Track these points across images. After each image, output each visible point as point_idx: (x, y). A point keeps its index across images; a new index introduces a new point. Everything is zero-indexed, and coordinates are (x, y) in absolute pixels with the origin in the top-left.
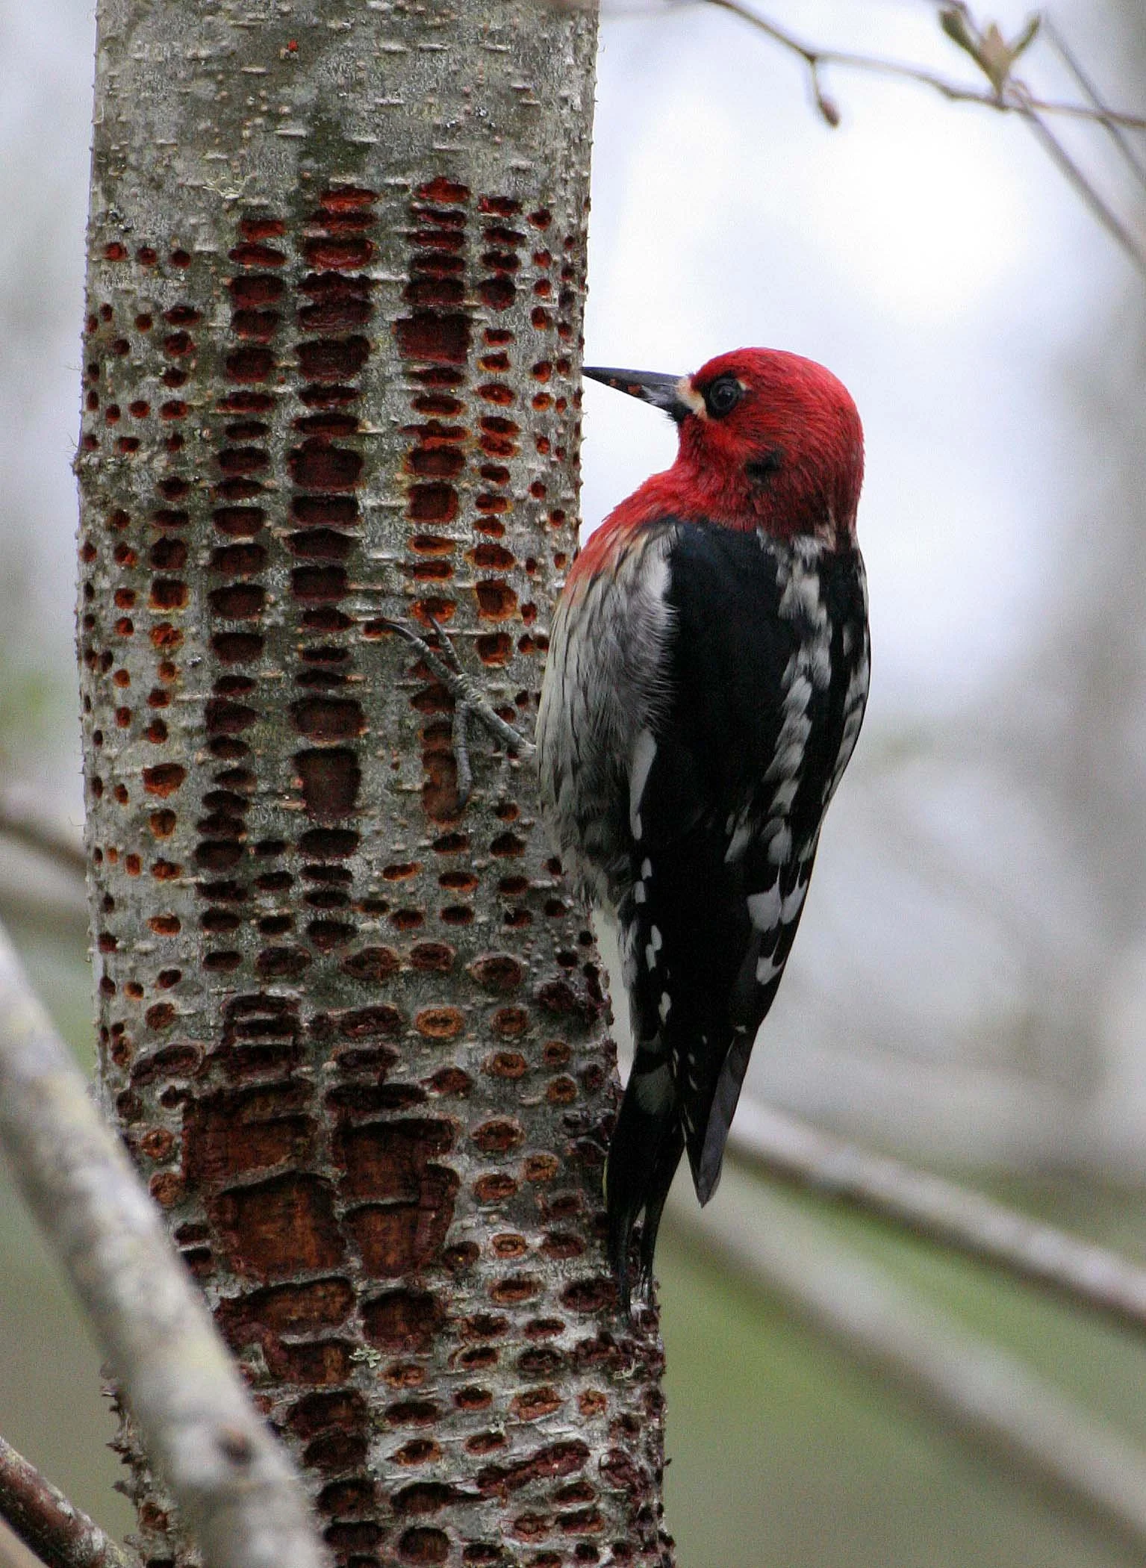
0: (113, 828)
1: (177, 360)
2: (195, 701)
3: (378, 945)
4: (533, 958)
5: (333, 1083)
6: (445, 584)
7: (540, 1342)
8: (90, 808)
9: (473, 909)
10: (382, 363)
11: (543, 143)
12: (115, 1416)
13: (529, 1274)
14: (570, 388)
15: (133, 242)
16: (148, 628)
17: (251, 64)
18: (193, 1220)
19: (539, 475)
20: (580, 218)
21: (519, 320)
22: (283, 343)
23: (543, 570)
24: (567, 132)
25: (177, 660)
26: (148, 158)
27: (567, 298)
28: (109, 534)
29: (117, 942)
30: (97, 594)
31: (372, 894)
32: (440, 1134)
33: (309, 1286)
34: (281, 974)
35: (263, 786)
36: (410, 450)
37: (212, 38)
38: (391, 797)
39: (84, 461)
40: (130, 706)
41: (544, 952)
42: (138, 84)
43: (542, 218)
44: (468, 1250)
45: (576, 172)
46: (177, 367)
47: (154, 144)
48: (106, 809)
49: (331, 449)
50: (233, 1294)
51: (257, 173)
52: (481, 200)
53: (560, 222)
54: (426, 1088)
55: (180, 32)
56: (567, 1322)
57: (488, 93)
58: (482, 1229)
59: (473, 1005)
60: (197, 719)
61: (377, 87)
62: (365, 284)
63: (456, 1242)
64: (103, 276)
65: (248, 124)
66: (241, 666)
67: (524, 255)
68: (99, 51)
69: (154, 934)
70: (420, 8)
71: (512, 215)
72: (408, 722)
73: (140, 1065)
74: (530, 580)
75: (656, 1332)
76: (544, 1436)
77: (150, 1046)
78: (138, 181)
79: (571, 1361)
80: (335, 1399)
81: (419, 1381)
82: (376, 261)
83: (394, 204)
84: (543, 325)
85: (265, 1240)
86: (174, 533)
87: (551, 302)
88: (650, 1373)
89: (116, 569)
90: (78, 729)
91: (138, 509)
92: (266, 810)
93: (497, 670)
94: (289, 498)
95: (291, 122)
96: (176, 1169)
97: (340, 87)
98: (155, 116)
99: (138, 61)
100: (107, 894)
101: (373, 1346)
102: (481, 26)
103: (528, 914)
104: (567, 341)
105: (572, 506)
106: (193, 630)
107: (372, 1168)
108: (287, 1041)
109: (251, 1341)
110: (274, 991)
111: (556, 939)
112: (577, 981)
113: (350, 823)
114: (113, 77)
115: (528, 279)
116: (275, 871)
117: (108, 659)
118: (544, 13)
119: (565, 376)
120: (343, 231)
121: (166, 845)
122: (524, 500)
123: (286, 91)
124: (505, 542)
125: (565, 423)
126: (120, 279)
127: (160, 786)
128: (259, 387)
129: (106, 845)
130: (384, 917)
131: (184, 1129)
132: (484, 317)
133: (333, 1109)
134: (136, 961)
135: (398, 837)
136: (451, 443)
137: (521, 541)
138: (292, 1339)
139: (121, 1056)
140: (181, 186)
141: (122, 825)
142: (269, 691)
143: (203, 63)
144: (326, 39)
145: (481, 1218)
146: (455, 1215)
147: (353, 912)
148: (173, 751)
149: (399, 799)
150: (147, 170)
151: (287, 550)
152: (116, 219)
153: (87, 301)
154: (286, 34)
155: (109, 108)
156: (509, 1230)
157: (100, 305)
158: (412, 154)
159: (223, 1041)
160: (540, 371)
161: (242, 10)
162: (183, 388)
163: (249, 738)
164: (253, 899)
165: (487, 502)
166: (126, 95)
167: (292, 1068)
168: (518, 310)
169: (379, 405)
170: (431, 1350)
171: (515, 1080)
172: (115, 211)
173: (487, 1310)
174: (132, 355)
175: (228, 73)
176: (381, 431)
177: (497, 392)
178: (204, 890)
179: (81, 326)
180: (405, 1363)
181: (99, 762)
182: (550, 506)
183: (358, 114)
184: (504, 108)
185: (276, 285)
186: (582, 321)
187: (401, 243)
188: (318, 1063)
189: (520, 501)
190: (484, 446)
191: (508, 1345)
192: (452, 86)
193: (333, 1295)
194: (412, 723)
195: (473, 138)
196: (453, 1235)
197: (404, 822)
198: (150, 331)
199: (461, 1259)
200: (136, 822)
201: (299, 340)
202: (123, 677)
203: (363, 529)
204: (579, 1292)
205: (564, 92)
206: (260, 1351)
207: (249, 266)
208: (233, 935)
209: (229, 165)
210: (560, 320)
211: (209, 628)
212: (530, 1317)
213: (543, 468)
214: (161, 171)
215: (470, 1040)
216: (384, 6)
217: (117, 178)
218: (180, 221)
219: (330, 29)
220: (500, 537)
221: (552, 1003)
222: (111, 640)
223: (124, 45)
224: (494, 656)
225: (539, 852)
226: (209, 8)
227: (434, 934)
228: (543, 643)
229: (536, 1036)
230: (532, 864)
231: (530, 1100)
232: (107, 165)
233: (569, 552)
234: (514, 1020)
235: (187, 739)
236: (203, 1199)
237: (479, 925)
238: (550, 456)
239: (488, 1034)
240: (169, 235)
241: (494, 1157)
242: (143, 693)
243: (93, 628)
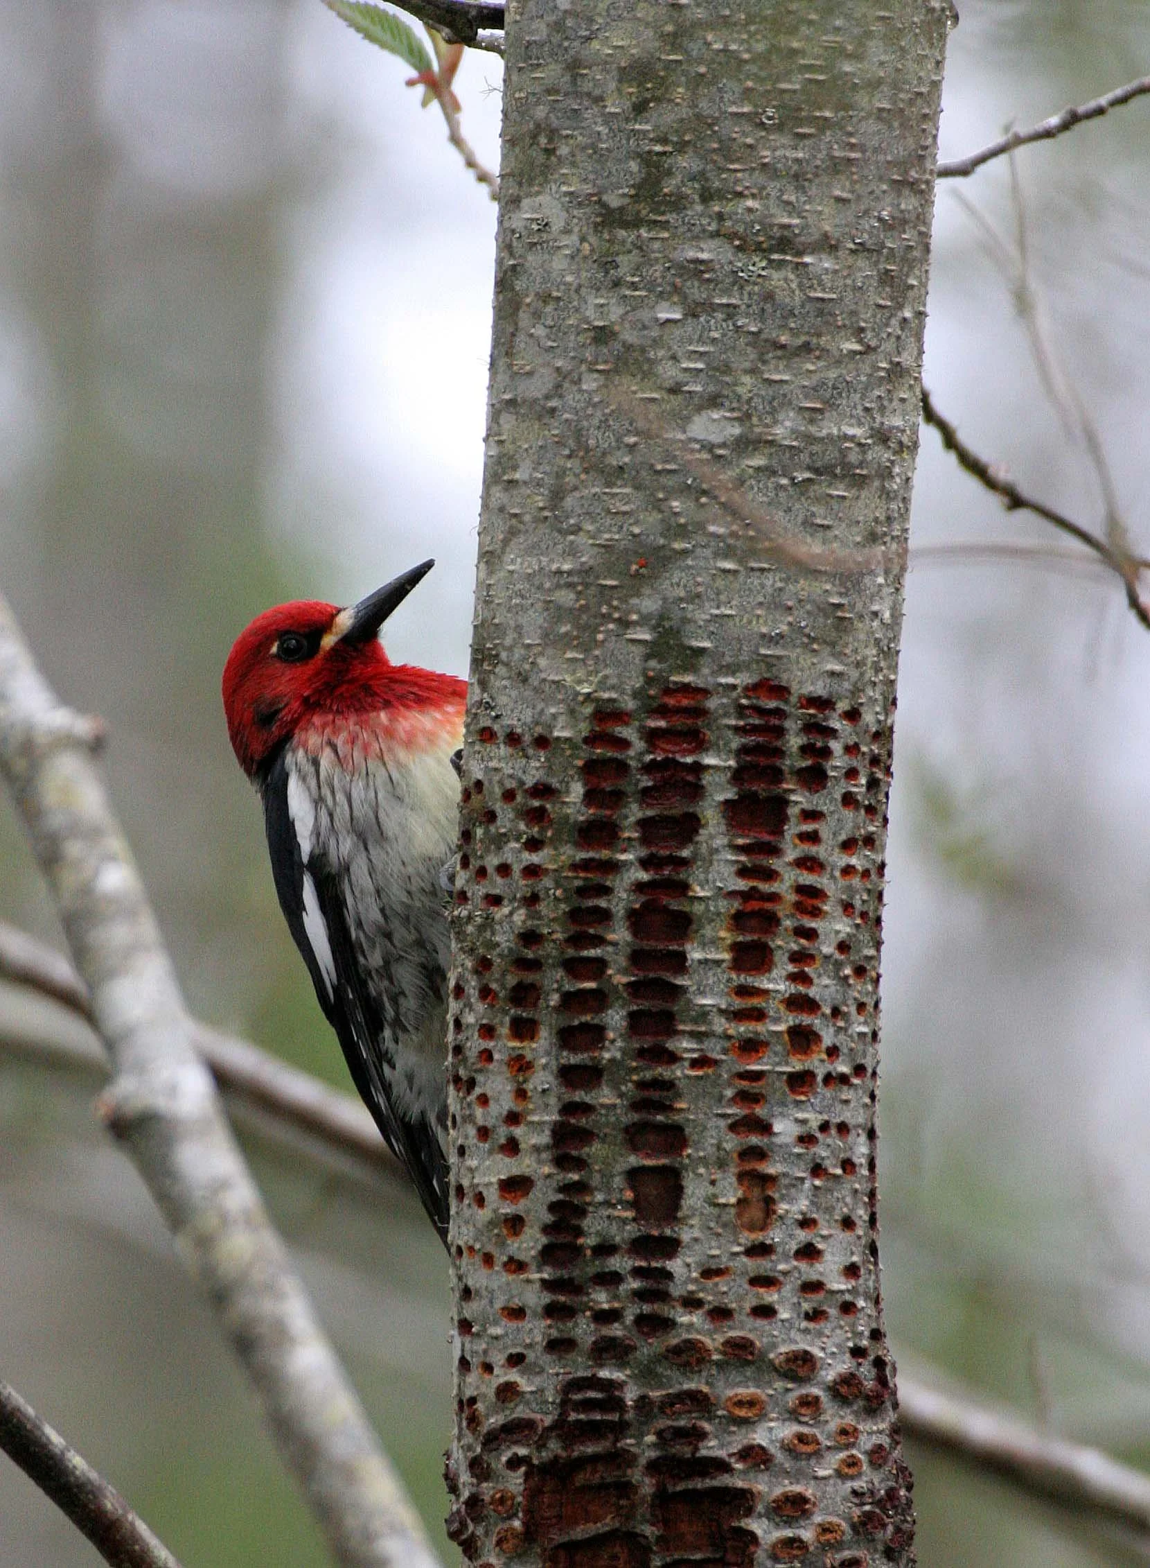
0: (471, 1229)
1: (536, 829)
2: (544, 1123)
3: (694, 1336)
4: (828, 1351)
5: (652, 1454)
6: (760, 1027)
9: (776, 1307)
10: (712, 837)
11: (856, 651)
14: (874, 861)
15: (502, 726)
16: (505, 1057)
17: (605, 578)
19: (845, 935)
20: (887, 715)
21: (831, 802)
22: (626, 817)
23: (845, 1016)
24: (877, 641)
25: (529, 1086)
26: (517, 656)
27: (873, 784)
28: (475, 977)
29: (472, 1327)
30: (465, 1028)
31: (692, 1292)
32: (742, 1501)
34: (610, 1359)
35: (599, 1197)
36: (733, 911)
37: (574, 555)
38: (709, 1210)
40: (489, 1125)
41: (838, 1346)
42: (510, 592)
43: (853, 715)
45: (884, 676)
46: (536, 836)
47: (523, 644)
48: (465, 1213)
49: (665, 910)
51: (608, 671)
52: (800, 698)
53: (869, 718)
54: (733, 1460)
55: (547, 549)
57: (808, 607)
59: (775, 1389)
60: (544, 1138)
61: (713, 600)
62: (698, 768)
64: (475, 756)
65: (602, 629)
66: (583, 1093)
67: (836, 746)
68: (479, 562)
69: (504, 1321)
70: (751, 533)
71: (827, 712)
72: (725, 1145)
73: (489, 1433)
74: (834, 1025)
77: (498, 1417)
78: (507, 675)
82: (707, 750)
83: (725, 701)
84: (852, 806)
86: (530, 977)
87: (859, 787)
89: (480, 1007)
91: (500, 955)
92: (601, 1218)
93: (803, 1102)
94: (629, 950)
95: (638, 628)
96: (517, 1524)
97: (681, 599)
98: (523, 620)
99: (512, 572)
100: (466, 1286)
103: (824, 1312)
104: (872, 821)
105: (873, 962)
106: (544, 1061)
107: (684, 1527)
108: (615, 1417)
110: (604, 1374)
111: (849, 1335)
112: (866, 1371)
113: (672, 1228)
114: (490, 585)
115: (839, 767)
116: (607, 1270)
117: (471, 1084)
118: (858, 539)
119: (869, 850)
120: (680, 722)
121: (516, 1245)
122: (831, 956)
123: (635, 601)
124: (813, 992)
125: (869, 891)
126: (491, 759)
127: (513, 1195)
128: (605, 854)
129: (466, 1243)
130: (700, 1312)
131: (524, 1490)
132: (800, 799)
133: (652, 1476)
134: (488, 1344)
135: (713, 1244)
136: (768, 906)
137: (827, 992)
139: (474, 1425)
140: (544, 680)
141: (479, 1225)
142: (606, 1116)
143: (565, 575)
144: (670, 558)
147: (674, 1307)
148: (524, 1165)
149: (716, 1211)
150: (515, 666)
151: (625, 995)
152: (488, 707)
154: (636, 552)
155: (486, 611)
157: (473, 780)
158: (741, 658)
159: (560, 1415)
160: (848, 845)
161: (599, 531)
162: (541, 854)
163: (588, 1155)
164: (588, 1294)
165: (799, 957)
166: (500, 601)
167: (617, 1440)
168: (829, 793)
169: (707, 872)
171: (809, 1456)
172: (488, 700)
174: (499, 823)
175: (587, 585)
176: (708, 894)
177: (809, 863)
178: (547, 1285)
181: (462, 1171)
182: (852, 962)
183: (695, 622)
184: (821, 620)
185: (621, 768)
186: (887, 803)
187: (730, 733)
188: (642, 1435)
189: (827, 957)
190: (798, 909)
192: (776, 600)
194: (728, 1146)
195: (794, 646)
197: (720, 1230)
198: (513, 804)
200: (491, 1223)
201: (640, 815)
202: (484, 1100)
203: (690, 979)
205: (875, 608)
207: (599, 751)
208: (570, 1325)
209: (585, 664)
210: (867, 802)
211: (557, 1059)
213: (848, 930)
214: (527, 667)
215: (771, 1420)
216: (721, 531)
217: (490, 671)
218: (542, 711)
219: (674, 549)
220: (809, 988)
221: (843, 1390)
222: (474, 1068)
223: (499, 557)
224: (801, 1089)
225: (836, 1259)
226: (571, 529)
227: (742, 1328)
228: (844, 1079)
229: (829, 1418)
230: (829, 1270)
231: (821, 1473)
232: (483, 660)
233: (870, 1002)
234: (811, 1403)
235: (535, 1155)
236: (539, 1550)
237: (782, 1321)
238: (855, 919)
239: (787, 1416)
240: (532, 722)
241: (789, 1522)
242: (501, 1114)
243: (460, 1057)
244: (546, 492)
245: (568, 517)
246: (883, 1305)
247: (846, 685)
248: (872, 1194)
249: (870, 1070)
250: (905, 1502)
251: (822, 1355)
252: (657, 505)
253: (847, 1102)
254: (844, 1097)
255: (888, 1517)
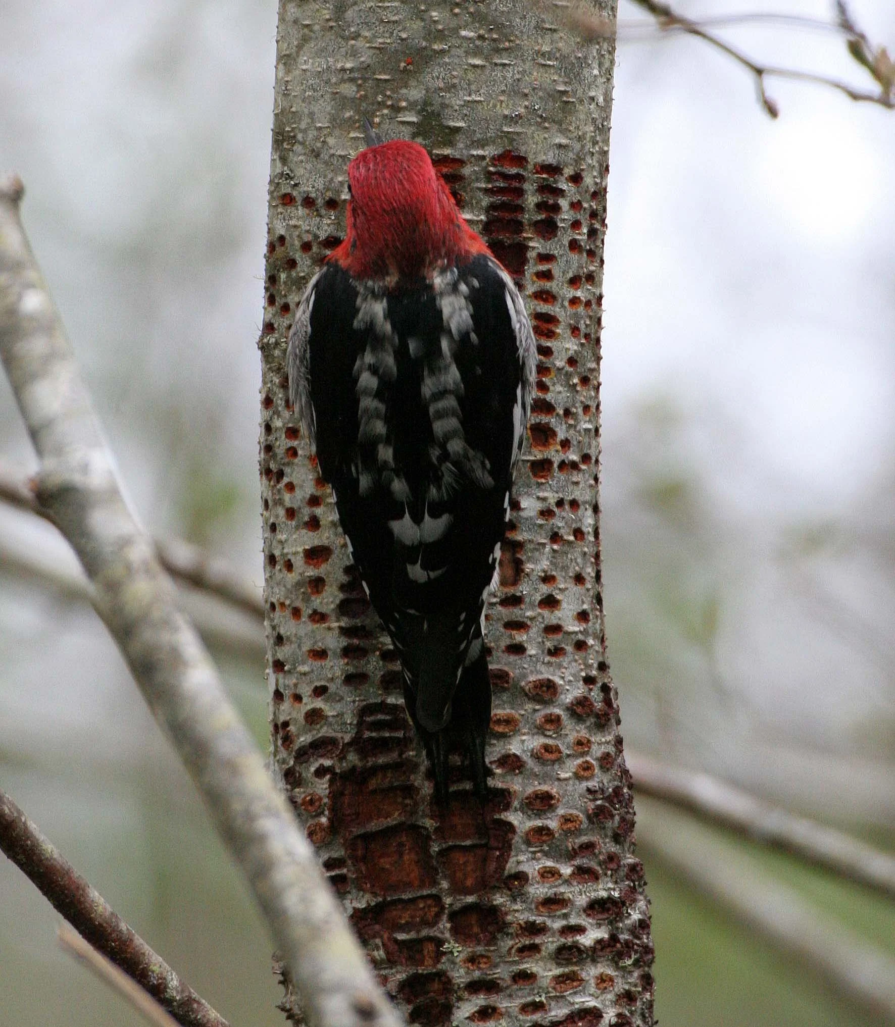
0: (283, 589)
4: (566, 679)
7: (569, 940)
8: (268, 575)
9: (526, 645)
11: (578, 128)
12: (281, 987)
13: (562, 893)
14: (594, 294)
15: (300, 193)
16: (308, 453)
17: (380, 73)
18: (335, 855)
19: (573, 352)
20: (602, 178)
21: (560, 247)
23: (575, 416)
24: (594, 121)
26: (311, 136)
27: (593, 233)
28: (282, 390)
29: (284, 666)
30: (273, 430)
32: (503, 798)
33: (413, 901)
34: (395, 688)
37: (355, 56)
39: (265, 340)
40: (295, 506)
41: (574, 675)
42: (304, 86)
43: (576, 179)
44: (521, 877)
45: (600, 148)
47: (315, 127)
48: (278, 576)
50: (362, 905)
52: (535, 166)
53: (588, 180)
54: (494, 767)
55: (333, 51)
56: (588, 927)
57: (541, 94)
58: (531, 863)
59: (525, 710)
61: (466, 89)
63: (513, 871)
64: (279, 216)
65: (378, 113)
67: (564, 203)
68: (278, 64)
69: (310, 661)
70: (495, 36)
71: (556, 176)
73: (300, 749)
74: (566, 423)
75: (648, 934)
76: (573, 1004)
77: (308, 736)
78: (303, 152)
79: (590, 953)
80: (430, 977)
81: (487, 965)
82: (464, 207)
83: (476, 168)
84: (576, 251)
85: (383, 869)
87: (582, 235)
88: (644, 963)
89: (286, 414)
90: (260, 522)
93: (542, 484)
95: (407, 113)
96: (324, 820)
97: (440, 89)
98: (315, 108)
99: (304, 70)
100: (279, 634)
101: (456, 941)
102: (536, 48)
103: (562, 649)
104: (593, 262)
105: (594, 374)
107: (456, 820)
108: (400, 734)
109: (374, 937)
110: (391, 700)
111: (582, 667)
112: (596, 695)
114: (287, 81)
115: (566, 220)
117: (280, 475)
118: (578, 40)
119: (591, 285)
121: (318, 601)
122: (563, 368)
123: (404, 91)
124: (549, 397)
125: (590, 317)
126: (291, 218)
127: (315, 561)
129: (278, 600)
131: (329, 793)
132: (537, 245)
134: (297, 679)
137: (560, 397)
138: (401, 936)
139: (287, 743)
140: (333, 155)
141: (289, 586)
143: (348, 72)
144: (432, 57)
145: (530, 855)
146: (513, 853)
148: (324, 537)
150: (310, 144)
152: (289, 177)
153: (268, 233)
154: (404, 53)
155: (285, 103)
156: (549, 863)
157: (277, 235)
158: (489, 135)
159: (357, 733)
160: (574, 281)
161: (375, 36)
164: (377, 638)
165: (540, 371)
166: (296, 94)
167: (403, 752)
168: (559, 240)
170: (495, 944)
171: (553, 762)
172: (288, 172)
173: (534, 918)
174: (299, 269)
175: (365, 79)
178: (344, 631)
179: (264, 250)
180: (478, 953)
181: (274, 543)
182: (579, 374)
183: (452, 107)
184: (551, 104)
186: (603, 248)
187: (481, 195)
189: (560, 370)
190: (537, 332)
191: (548, 942)
192: (516, 88)
193: (430, 906)
195: (530, 124)
196: (511, 867)
198: (310, 253)
199: (516, 883)
200: (298, 584)
202: (291, 487)
204: (596, 906)
205: (592, 94)
206: (380, 944)
208: (363, 662)
210: (588, 247)
212: (564, 923)
213: (576, 348)
214: (319, 145)
215: (524, 734)
216: (472, 34)
217: (289, 150)
218: (332, 179)
219: (434, 50)
220: (546, 394)
221: (579, 710)
222: (283, 461)
223: (295, 60)
224: (541, 474)
225: (571, 607)
226: (353, 35)
227: (499, 663)
228: (574, 466)
229: (567, 732)
230: (565, 616)
231: (563, 775)
232: (283, 141)
233: (593, 405)
234: (554, 721)
235: (333, 529)
236: (342, 841)
237: (531, 656)
238: (580, 339)
239: (536, 730)
240: (324, 188)
241: (539, 814)
242: (304, 498)
243: (271, 454)
244: (331, 7)
245: (349, 26)
246: (607, 643)
247: (571, 155)
248: (597, 556)
249: (594, 459)
250: (627, 797)
251: (561, 682)
252: (420, 15)
253: (577, 483)
254: (575, 479)
255: (616, 809)
